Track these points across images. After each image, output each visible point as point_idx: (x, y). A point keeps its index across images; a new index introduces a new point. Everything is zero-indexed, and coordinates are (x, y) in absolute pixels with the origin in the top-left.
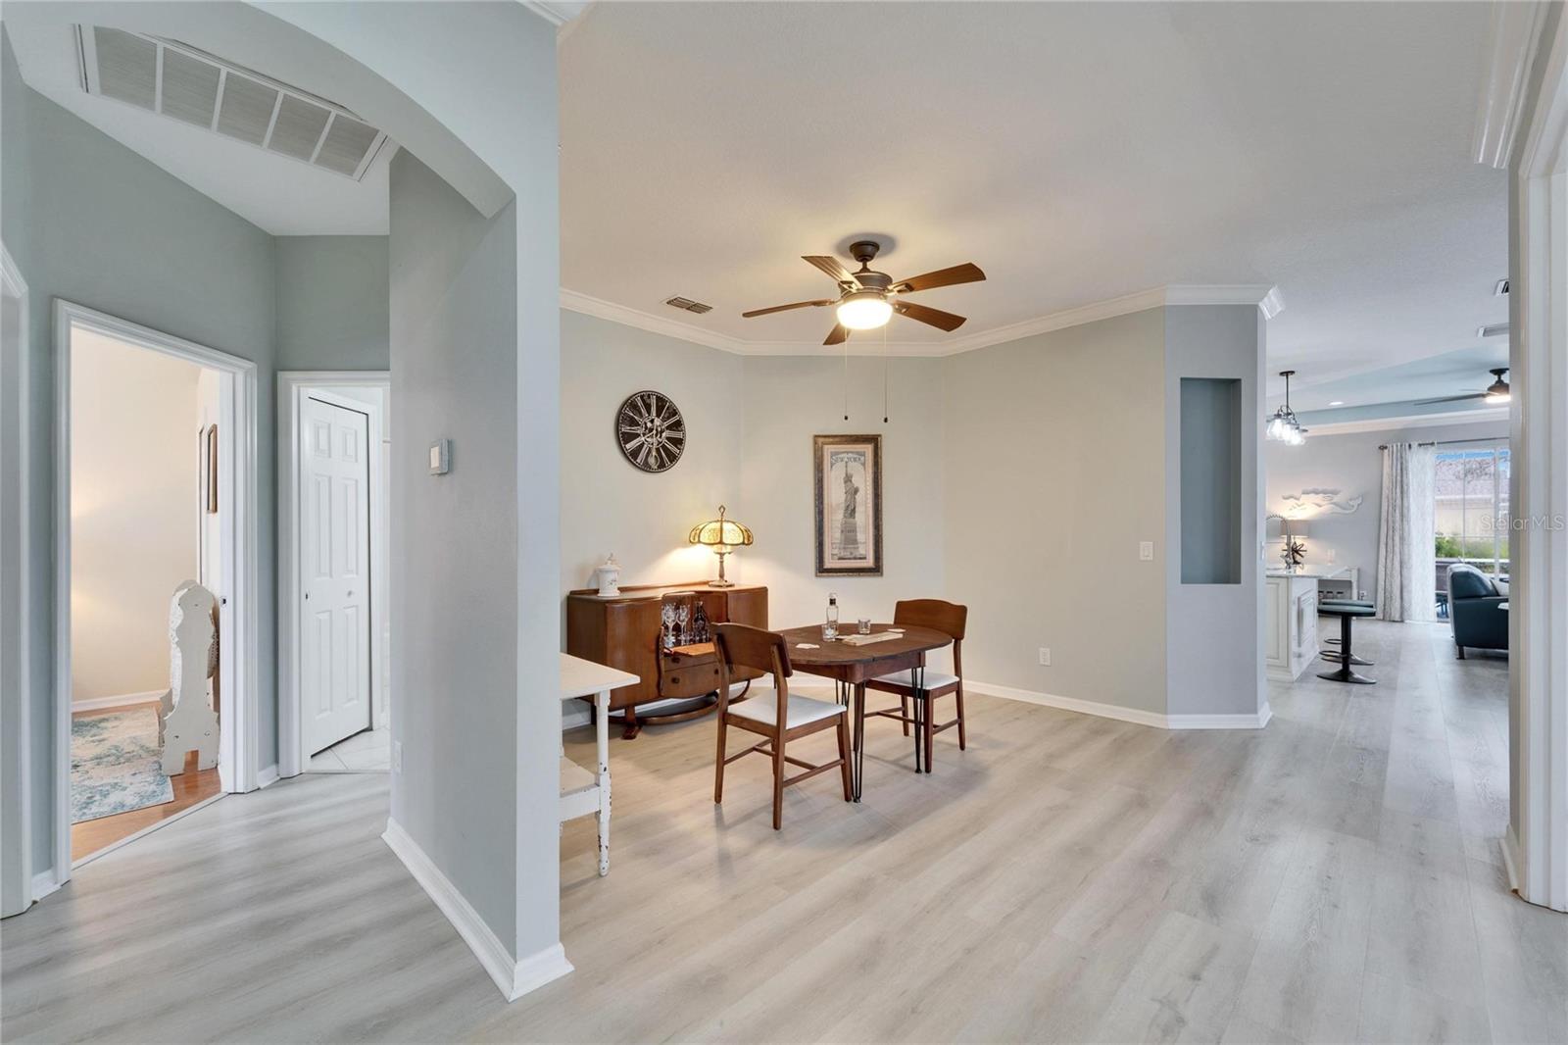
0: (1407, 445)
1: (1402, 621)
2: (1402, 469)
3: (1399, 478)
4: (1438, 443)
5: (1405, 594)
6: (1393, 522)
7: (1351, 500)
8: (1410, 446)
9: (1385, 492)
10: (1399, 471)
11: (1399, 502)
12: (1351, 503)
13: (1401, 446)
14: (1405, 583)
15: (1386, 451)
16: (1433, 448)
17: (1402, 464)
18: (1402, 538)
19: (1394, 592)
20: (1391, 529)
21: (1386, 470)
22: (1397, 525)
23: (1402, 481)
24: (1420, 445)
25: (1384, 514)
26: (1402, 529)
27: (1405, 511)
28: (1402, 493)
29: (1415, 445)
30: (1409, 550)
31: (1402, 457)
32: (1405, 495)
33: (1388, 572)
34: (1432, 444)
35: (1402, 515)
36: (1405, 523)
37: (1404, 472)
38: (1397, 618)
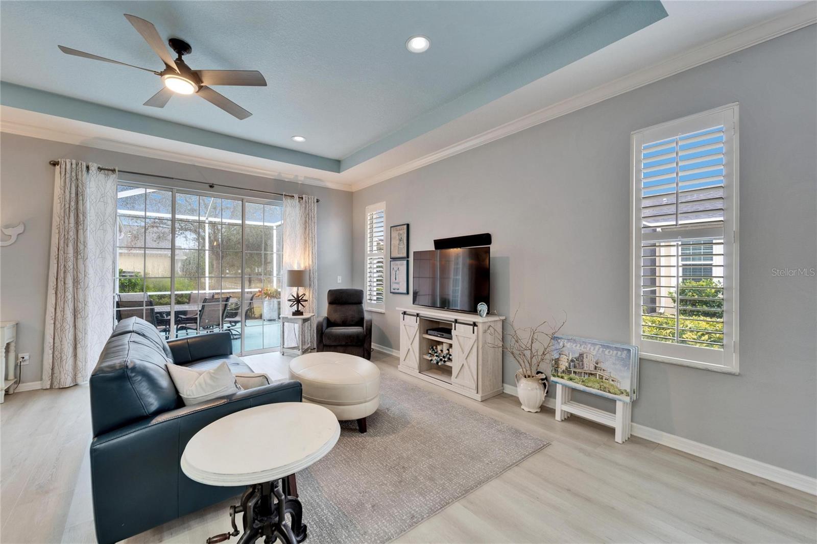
0: (84, 165)
1: (76, 385)
2: (77, 194)
3: (73, 204)
4: (119, 171)
5: (79, 350)
6: (66, 260)
7: (7, 227)
8: (88, 168)
9: (56, 220)
10: (73, 195)
11: (72, 234)
12: (7, 232)
13: (77, 164)
14: (80, 335)
15: (58, 167)
16: (114, 176)
17: (77, 187)
18: (76, 281)
19: (65, 350)
20: (62, 269)
21: (58, 191)
22: (70, 264)
23: (77, 209)
24: (100, 169)
25: (54, 249)
26: (76, 269)
27: (81, 247)
28: (77, 223)
29: (93, 168)
30: (85, 296)
31: (77, 179)
32: (80, 227)
33: (58, 325)
34: (113, 171)
35: (77, 252)
36: (80, 262)
37: (81, 198)
38: (69, 382)
